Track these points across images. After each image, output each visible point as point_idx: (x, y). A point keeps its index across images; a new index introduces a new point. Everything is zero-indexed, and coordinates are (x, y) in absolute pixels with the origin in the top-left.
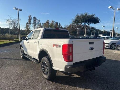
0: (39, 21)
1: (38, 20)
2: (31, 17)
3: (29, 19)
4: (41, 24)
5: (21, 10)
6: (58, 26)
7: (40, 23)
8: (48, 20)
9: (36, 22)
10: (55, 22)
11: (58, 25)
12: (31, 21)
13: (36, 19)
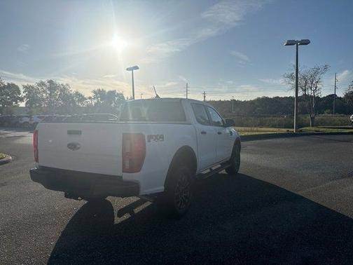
5: (306, 42)
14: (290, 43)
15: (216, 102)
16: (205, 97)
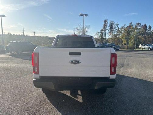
0: (117, 25)
1: (115, 24)
2: (107, 22)
3: (104, 25)
4: (120, 30)
5: (87, 15)
6: (147, 30)
7: (118, 28)
8: (131, 23)
9: (113, 28)
10: (141, 25)
11: (148, 28)
12: (106, 27)
13: (113, 24)
14: (82, 15)
15: (38, 37)
16: (35, 34)
